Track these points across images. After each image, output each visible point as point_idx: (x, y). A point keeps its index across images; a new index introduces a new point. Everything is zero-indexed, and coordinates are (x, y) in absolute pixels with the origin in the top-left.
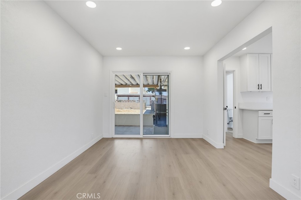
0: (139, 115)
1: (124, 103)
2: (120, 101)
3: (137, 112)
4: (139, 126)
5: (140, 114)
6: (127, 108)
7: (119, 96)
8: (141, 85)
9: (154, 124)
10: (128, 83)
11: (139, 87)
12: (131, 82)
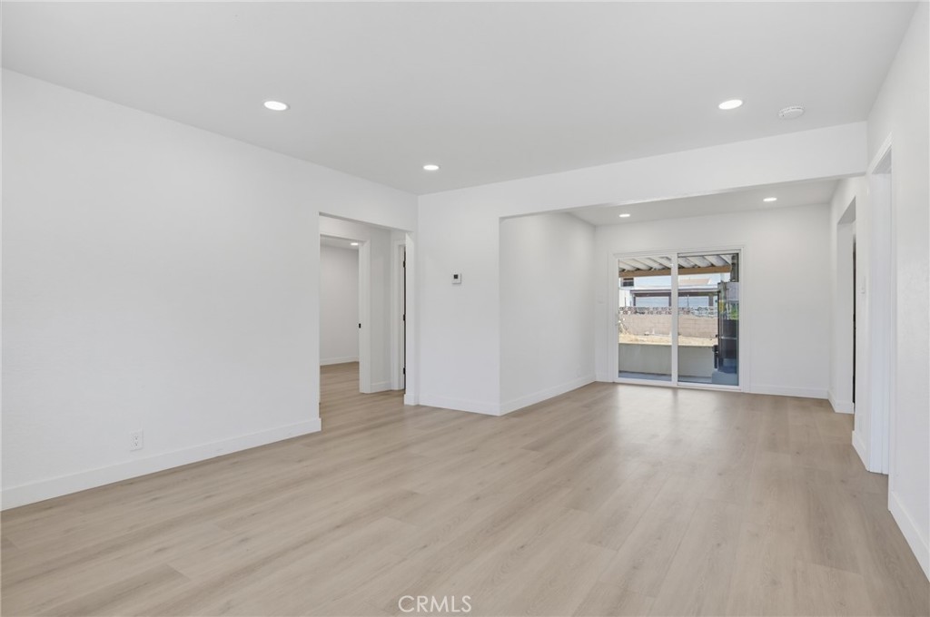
0: (670, 346)
1: (655, 317)
2: (641, 311)
3: (666, 340)
4: (671, 375)
5: (670, 344)
6: (663, 333)
7: (637, 294)
8: (675, 270)
9: (716, 367)
10: (655, 266)
11: (670, 274)
12: (661, 264)
